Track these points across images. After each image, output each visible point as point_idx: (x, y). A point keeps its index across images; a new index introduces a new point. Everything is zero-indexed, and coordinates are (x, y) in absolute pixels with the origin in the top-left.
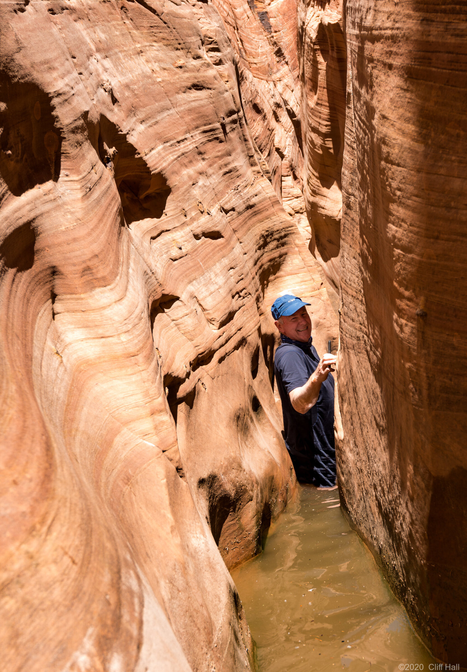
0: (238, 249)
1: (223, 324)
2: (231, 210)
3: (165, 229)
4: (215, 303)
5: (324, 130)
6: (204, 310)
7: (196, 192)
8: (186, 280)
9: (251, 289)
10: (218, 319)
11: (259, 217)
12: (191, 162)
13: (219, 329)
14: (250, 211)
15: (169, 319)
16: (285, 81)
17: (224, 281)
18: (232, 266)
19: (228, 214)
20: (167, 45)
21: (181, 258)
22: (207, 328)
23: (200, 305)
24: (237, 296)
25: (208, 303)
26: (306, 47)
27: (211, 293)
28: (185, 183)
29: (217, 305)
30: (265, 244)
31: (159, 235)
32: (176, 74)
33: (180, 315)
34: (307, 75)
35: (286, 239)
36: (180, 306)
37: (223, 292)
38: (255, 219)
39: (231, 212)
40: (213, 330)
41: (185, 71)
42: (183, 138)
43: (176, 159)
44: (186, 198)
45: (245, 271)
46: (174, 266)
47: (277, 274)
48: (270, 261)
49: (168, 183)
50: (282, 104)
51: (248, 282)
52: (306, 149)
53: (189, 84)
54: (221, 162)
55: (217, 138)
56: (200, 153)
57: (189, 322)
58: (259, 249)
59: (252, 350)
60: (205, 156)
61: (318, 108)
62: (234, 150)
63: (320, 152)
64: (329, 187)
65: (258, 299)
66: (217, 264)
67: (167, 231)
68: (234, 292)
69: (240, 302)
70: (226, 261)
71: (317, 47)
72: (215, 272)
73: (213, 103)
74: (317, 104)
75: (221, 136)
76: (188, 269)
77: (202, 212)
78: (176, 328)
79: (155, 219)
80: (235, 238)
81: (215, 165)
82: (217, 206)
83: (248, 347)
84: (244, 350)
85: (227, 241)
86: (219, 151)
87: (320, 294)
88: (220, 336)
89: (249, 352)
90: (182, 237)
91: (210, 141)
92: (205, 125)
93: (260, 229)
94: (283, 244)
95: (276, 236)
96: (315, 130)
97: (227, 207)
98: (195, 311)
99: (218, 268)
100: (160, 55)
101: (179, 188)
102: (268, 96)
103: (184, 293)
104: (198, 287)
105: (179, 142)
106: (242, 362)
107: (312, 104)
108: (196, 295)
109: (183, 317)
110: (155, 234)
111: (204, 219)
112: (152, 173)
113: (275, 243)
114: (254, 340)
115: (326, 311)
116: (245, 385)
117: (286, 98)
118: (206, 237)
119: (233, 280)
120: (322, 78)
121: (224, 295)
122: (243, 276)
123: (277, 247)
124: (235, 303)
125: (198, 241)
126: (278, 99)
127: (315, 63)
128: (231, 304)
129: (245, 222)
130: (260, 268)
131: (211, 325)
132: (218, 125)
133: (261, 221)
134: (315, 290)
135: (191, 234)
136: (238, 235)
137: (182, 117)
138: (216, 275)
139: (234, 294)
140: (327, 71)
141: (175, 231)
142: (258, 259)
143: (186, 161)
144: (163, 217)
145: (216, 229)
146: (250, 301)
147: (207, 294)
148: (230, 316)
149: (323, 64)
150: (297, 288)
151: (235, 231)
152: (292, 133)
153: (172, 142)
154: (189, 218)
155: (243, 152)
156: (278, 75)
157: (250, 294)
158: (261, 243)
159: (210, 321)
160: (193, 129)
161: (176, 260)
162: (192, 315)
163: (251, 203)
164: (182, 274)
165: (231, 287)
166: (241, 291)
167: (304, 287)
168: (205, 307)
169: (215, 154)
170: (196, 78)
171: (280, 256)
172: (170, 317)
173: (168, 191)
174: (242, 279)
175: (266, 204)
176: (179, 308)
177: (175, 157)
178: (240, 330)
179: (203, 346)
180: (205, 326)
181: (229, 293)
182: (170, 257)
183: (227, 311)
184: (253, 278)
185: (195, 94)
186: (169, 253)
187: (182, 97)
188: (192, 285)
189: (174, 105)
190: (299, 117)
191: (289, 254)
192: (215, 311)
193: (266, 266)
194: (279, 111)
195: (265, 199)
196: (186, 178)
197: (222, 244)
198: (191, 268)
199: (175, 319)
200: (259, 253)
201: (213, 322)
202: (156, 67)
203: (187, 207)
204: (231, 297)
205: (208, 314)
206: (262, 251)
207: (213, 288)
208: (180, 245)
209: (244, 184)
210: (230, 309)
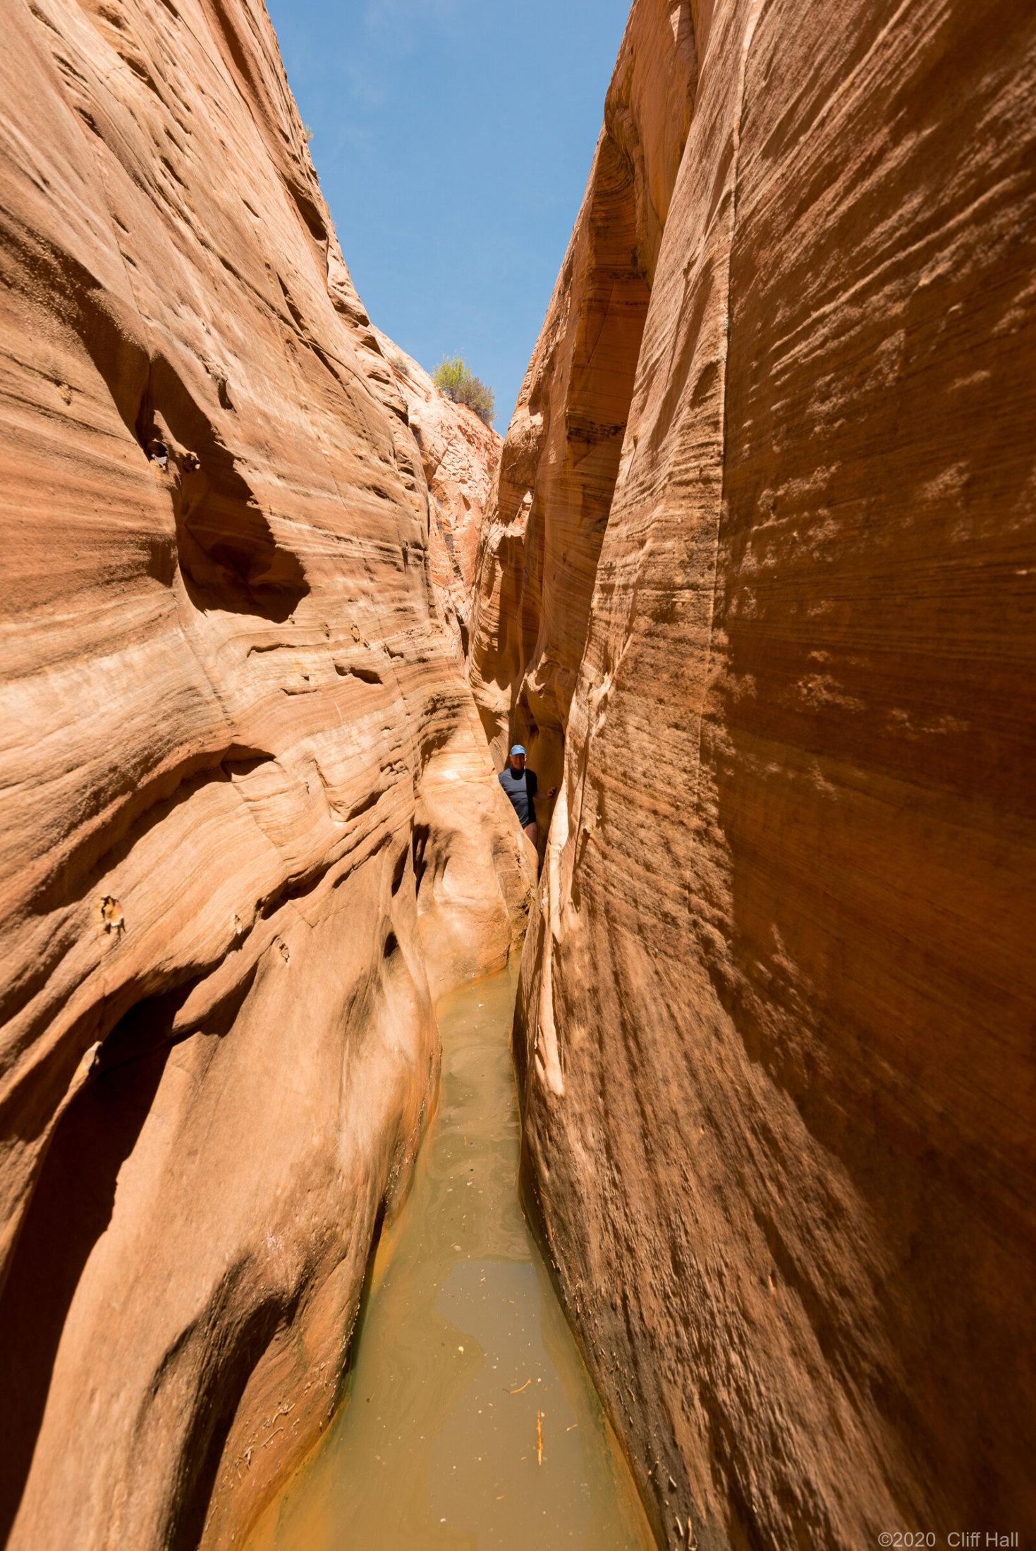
0: (399, 706)
1: (356, 812)
2: (398, 655)
3: (286, 643)
4: (350, 775)
5: (492, 630)
6: (326, 784)
7: (352, 611)
8: (304, 730)
9: (409, 761)
10: (349, 803)
11: (432, 675)
12: (352, 572)
13: (347, 821)
14: (422, 666)
15: (239, 797)
16: (459, 592)
17: (372, 743)
18: (389, 725)
19: (394, 659)
20: (346, 424)
21: (304, 692)
22: (325, 819)
23: (321, 775)
24: (389, 768)
25: (337, 774)
26: (486, 557)
27: (347, 758)
28: (336, 592)
29: (352, 778)
30: (434, 710)
31: (271, 648)
32: (352, 461)
33: (269, 789)
34: (484, 581)
35: (458, 709)
36: (271, 773)
37: (367, 759)
38: (426, 677)
39: (398, 658)
40: (338, 823)
41: (365, 466)
42: (347, 537)
43: (329, 556)
44: (335, 612)
45: (405, 735)
46: (287, 702)
47: (443, 749)
48: (437, 731)
49: (306, 577)
50: (453, 610)
51: (407, 751)
52: (472, 647)
53: (369, 483)
54: (395, 594)
55: (395, 564)
56: (368, 569)
57: (285, 807)
58: (426, 713)
59: (398, 852)
60: (375, 577)
61: (490, 610)
62: (414, 588)
63: (486, 649)
64: (489, 682)
65: (416, 777)
66: (366, 717)
67: (289, 646)
68: (385, 762)
69: (392, 778)
70: (379, 717)
71: (497, 557)
72: (359, 728)
73: (397, 520)
74: (490, 606)
75: (401, 563)
76: (312, 713)
77: (356, 641)
78: (251, 817)
79: (270, 624)
80: (398, 690)
81: (386, 594)
82: (380, 643)
83: (393, 848)
84: (386, 853)
85: (386, 689)
86: (394, 580)
87: (491, 781)
88: (347, 835)
89: (393, 855)
90: (315, 662)
91: (385, 562)
92: (381, 540)
93: (430, 690)
94: (454, 715)
95: (448, 704)
96: (484, 629)
97: (394, 649)
98: (305, 786)
99: (366, 722)
100: (334, 428)
101: (324, 594)
102: (443, 601)
103: (291, 751)
104: (325, 744)
105: (339, 538)
106: (379, 875)
107: (484, 606)
108: (317, 756)
109: (273, 795)
110: (263, 645)
111: (357, 650)
112: (277, 545)
113: (445, 711)
114: (404, 836)
115: (495, 802)
116: (377, 920)
117: (458, 606)
118: (356, 676)
119: (386, 745)
120: (497, 585)
121: (368, 764)
122: (401, 742)
123: (447, 717)
124: (384, 779)
125: (341, 677)
126: (451, 605)
127: (493, 570)
128: (376, 779)
129: (414, 676)
130: (424, 737)
131: (334, 813)
132: (399, 549)
133: (433, 681)
134: (485, 775)
135: (332, 662)
136: (403, 688)
137: (350, 513)
138: (361, 732)
139: (385, 765)
140: (503, 579)
141: (304, 651)
142: (423, 726)
143: (345, 567)
144: (286, 624)
145: (374, 669)
146: (405, 778)
147: (339, 758)
148: (373, 799)
149: (500, 573)
150: (464, 769)
151: (399, 682)
152: (459, 635)
153: (327, 532)
154: (332, 640)
155: (424, 597)
156: (454, 587)
157: (407, 768)
158: (430, 707)
159: (334, 805)
160: (364, 536)
161: (293, 694)
162: (294, 793)
163: (425, 657)
164: (298, 718)
165: (381, 754)
166: (395, 763)
167: (472, 769)
168: (329, 780)
169: (387, 580)
170: (379, 481)
171: (449, 729)
172: (242, 793)
173: (305, 590)
174: (399, 746)
175: (443, 663)
176: (270, 777)
177: (329, 552)
178: (384, 821)
179: (303, 858)
180: (321, 815)
181: (376, 763)
182: (282, 686)
183: (368, 792)
184: (414, 748)
185: (372, 497)
186: (282, 680)
187: (354, 490)
188: (314, 739)
189: (343, 494)
190: (466, 624)
191: (459, 728)
192: (347, 790)
193: (430, 737)
194: (450, 616)
195: (441, 657)
196: (340, 587)
197: (378, 692)
198: (319, 712)
199: (251, 798)
200: (425, 718)
201: (339, 809)
202: (324, 436)
203: (332, 624)
204: (379, 770)
205: (333, 792)
206: (429, 717)
207: (350, 751)
208: (307, 674)
209: (420, 631)
210: (375, 788)
